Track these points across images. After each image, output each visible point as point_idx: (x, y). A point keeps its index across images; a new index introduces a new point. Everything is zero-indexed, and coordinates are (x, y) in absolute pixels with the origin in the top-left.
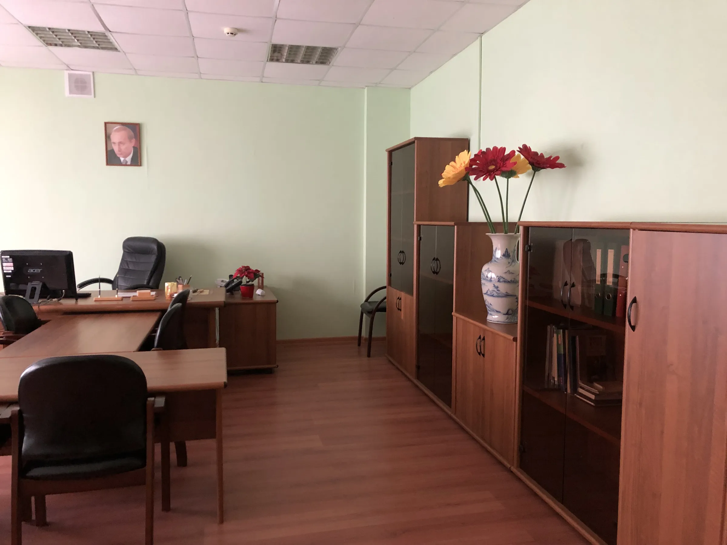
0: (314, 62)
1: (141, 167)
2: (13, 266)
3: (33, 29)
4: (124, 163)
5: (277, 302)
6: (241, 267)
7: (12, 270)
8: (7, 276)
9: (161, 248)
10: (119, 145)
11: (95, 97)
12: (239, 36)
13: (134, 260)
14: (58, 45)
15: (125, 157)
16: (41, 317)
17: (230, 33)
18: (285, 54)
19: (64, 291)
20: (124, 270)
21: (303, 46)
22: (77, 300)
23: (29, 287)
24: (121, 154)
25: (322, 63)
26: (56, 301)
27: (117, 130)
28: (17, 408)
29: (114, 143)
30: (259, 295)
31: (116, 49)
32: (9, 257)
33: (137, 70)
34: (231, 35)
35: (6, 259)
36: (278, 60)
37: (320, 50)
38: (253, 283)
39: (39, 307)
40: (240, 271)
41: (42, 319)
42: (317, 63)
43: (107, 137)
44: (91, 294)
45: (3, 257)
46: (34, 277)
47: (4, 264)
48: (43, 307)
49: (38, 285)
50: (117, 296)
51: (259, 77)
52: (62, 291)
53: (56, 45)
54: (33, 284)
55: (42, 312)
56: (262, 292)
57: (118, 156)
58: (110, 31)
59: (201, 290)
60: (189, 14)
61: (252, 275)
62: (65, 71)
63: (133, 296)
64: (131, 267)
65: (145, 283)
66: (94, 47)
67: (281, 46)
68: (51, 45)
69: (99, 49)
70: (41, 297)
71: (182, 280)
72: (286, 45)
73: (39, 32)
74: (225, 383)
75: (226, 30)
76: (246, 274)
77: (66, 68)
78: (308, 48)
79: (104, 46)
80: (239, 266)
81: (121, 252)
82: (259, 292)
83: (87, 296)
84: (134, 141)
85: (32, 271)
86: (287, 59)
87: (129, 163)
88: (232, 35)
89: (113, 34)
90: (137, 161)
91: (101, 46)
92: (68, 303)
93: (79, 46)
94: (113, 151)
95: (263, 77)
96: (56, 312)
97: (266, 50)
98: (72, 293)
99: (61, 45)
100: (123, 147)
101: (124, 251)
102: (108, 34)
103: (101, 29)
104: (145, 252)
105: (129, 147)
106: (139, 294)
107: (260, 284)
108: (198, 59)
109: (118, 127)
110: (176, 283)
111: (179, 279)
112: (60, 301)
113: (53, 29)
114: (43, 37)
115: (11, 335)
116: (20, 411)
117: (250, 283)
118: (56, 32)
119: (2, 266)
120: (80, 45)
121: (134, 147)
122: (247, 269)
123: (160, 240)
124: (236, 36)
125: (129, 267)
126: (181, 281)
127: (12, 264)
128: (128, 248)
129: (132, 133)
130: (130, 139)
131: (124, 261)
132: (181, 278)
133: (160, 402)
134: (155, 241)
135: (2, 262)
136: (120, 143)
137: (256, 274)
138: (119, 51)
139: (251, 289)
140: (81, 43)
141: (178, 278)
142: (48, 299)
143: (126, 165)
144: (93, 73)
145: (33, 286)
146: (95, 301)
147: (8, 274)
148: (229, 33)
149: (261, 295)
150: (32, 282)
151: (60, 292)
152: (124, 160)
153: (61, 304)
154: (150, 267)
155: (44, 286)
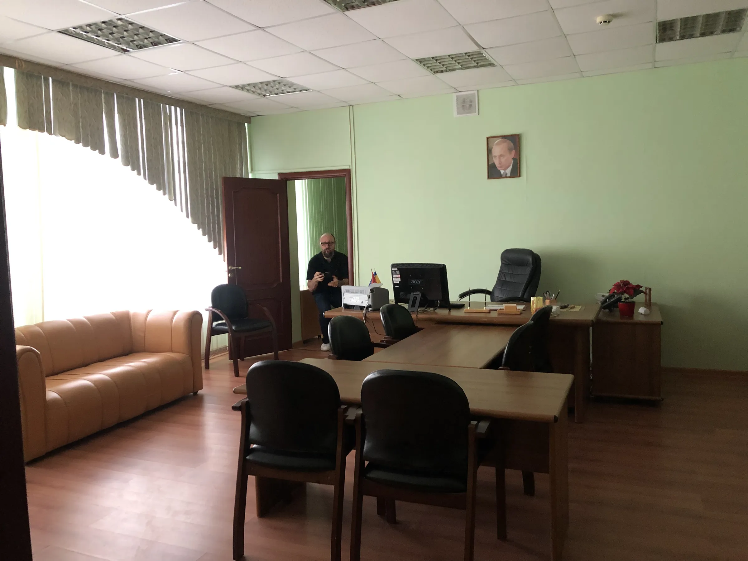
0: (719, 31)
1: (520, 178)
2: (400, 277)
3: (420, 61)
4: (504, 176)
5: (662, 323)
6: (620, 282)
7: (399, 281)
8: (396, 286)
9: (536, 259)
10: (499, 158)
11: (479, 114)
12: (614, 22)
13: (511, 272)
14: (444, 71)
15: (505, 169)
16: (419, 325)
17: (603, 22)
18: (679, 30)
19: (439, 301)
20: (501, 282)
21: (700, 16)
22: (450, 310)
23: (412, 296)
24: (501, 167)
25: (732, 30)
26: (432, 310)
27: (497, 144)
28: (360, 412)
29: (495, 157)
30: (642, 314)
31: (491, 65)
32: (397, 269)
33: (517, 80)
34: (604, 23)
35: (395, 271)
36: (671, 39)
37: (723, 16)
38: (633, 300)
39: (417, 315)
40: (618, 286)
41: (419, 327)
42: (724, 32)
43: (489, 151)
44: (464, 305)
45: (393, 269)
46: (416, 288)
47: (394, 276)
48: (420, 316)
49: (418, 295)
50: (485, 308)
51: (651, 62)
52: (438, 301)
53: (442, 72)
54: (415, 294)
55: (419, 320)
56: (646, 310)
57: (499, 169)
58: (484, 49)
59: (573, 306)
60: (555, 11)
61: (632, 291)
62: (454, 94)
63: (500, 309)
64: (508, 279)
65: (520, 296)
66: (475, 67)
67: (672, 21)
68: (437, 72)
69: (479, 67)
70: (421, 305)
71: (550, 294)
72: (677, 19)
73: (426, 63)
74: (555, 417)
75: (599, 19)
76: (625, 289)
77: (453, 90)
78: (708, 16)
79: (482, 63)
80: (618, 280)
81: (499, 263)
82: (642, 310)
83: (460, 306)
84: (513, 152)
85: (414, 282)
86: (682, 35)
87: (509, 175)
88: (606, 23)
89: (487, 50)
90: (516, 172)
91: (479, 64)
92: (443, 313)
93: (461, 69)
94: (494, 164)
95: (655, 61)
96: (430, 320)
97: (652, 32)
98: (446, 303)
99: (446, 71)
100: (503, 160)
101: (502, 263)
102: (483, 51)
103: (475, 48)
104: (521, 264)
105: (509, 159)
106: (505, 307)
107: (648, 301)
108: (575, 57)
109: (498, 140)
110: (542, 298)
111: (546, 294)
112: (435, 311)
113: (436, 57)
114: (430, 66)
115: (390, 339)
116: (362, 414)
117: (630, 300)
118: (440, 59)
119: (393, 278)
120: (461, 67)
121: (513, 159)
122: (626, 283)
123: (535, 251)
124: (611, 23)
125: (505, 278)
126: (548, 296)
127: (399, 276)
128: (506, 261)
129: (512, 144)
130: (510, 150)
131: (501, 273)
132: (548, 293)
133: (483, 426)
134: (530, 252)
135: (392, 274)
136: (501, 156)
137: (637, 290)
138: (496, 66)
139: (631, 307)
140: (462, 66)
141: (546, 292)
142: (426, 308)
143: (506, 177)
144: (478, 91)
145: (415, 296)
146: (465, 312)
147: (397, 284)
148: (601, 22)
149: (644, 314)
150: (414, 292)
151: (436, 302)
152: (504, 172)
153: (436, 313)
154: (525, 279)
155: (423, 296)
